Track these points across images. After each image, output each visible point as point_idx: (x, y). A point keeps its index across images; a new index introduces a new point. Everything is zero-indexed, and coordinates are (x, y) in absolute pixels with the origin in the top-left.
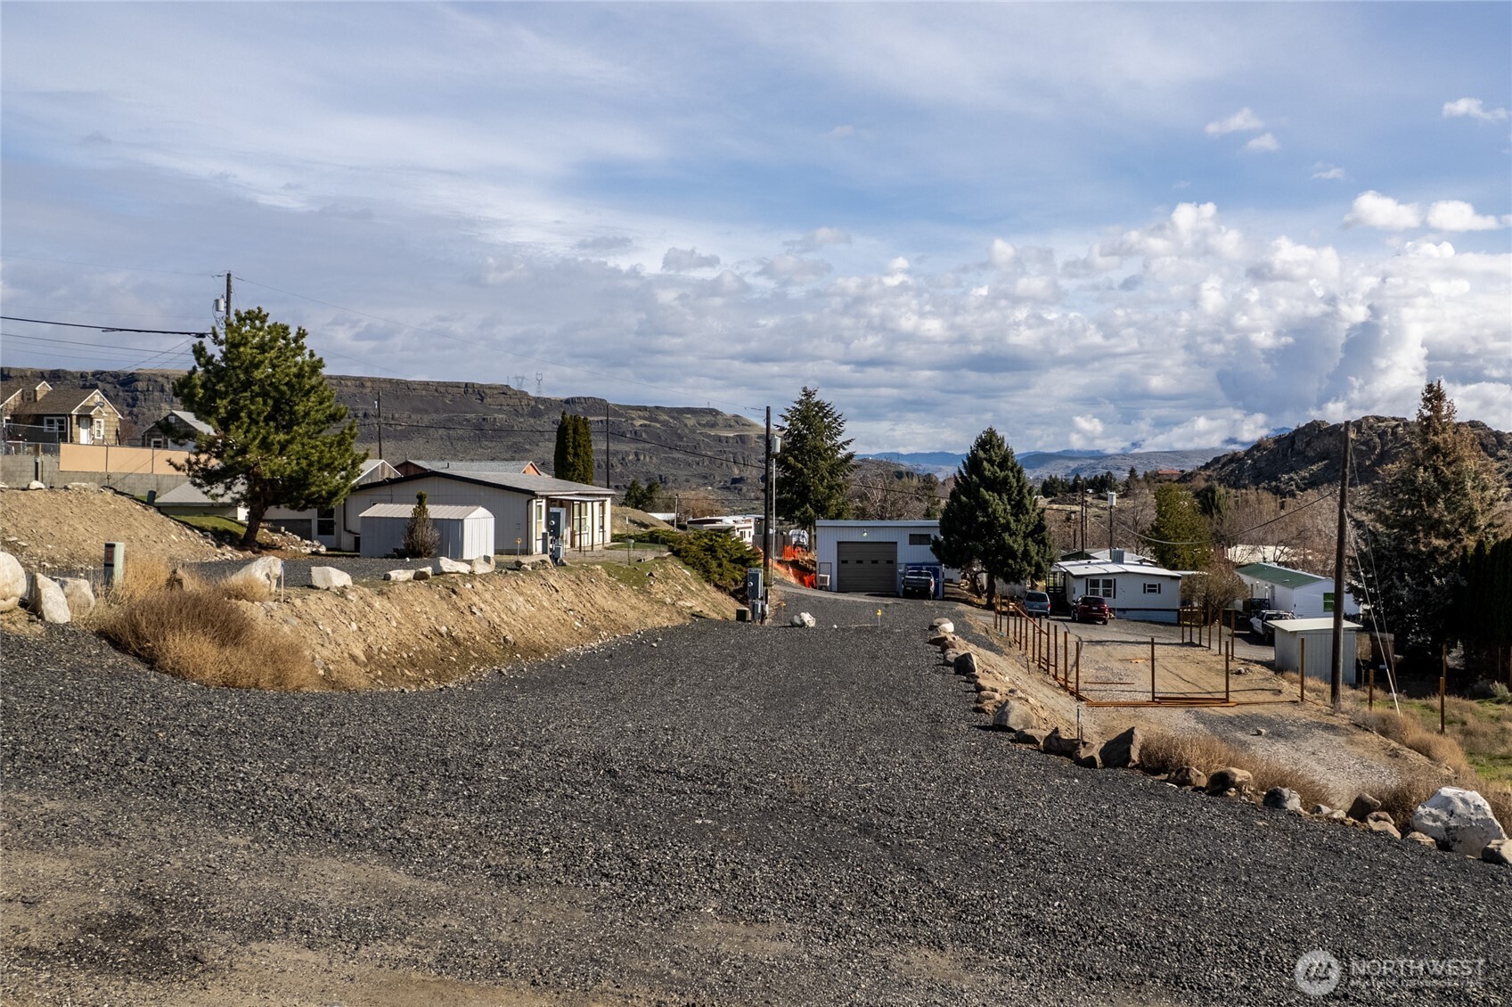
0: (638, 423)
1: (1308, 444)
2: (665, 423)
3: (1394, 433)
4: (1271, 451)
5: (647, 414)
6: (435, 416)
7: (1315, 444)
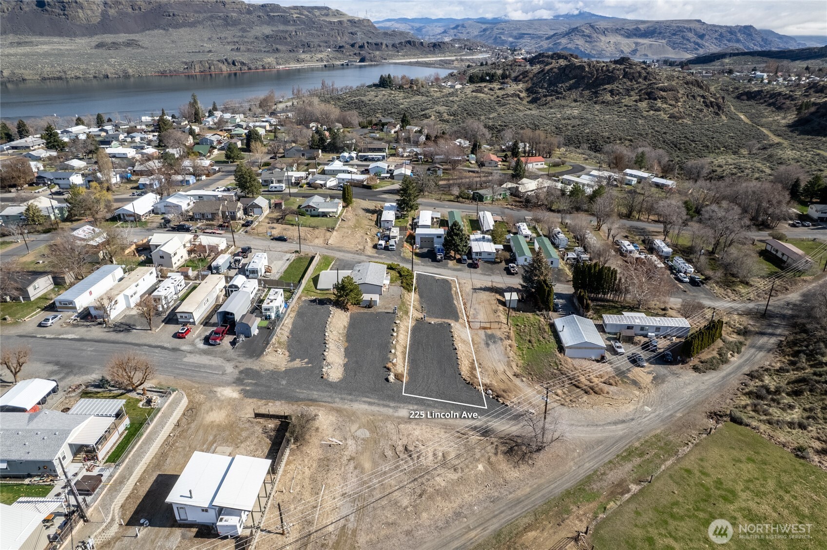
0: (295, 16)
1: (570, 72)
2: (307, 16)
3: (602, 70)
4: (556, 73)
5: (298, 11)
6: (205, 15)
7: (572, 72)
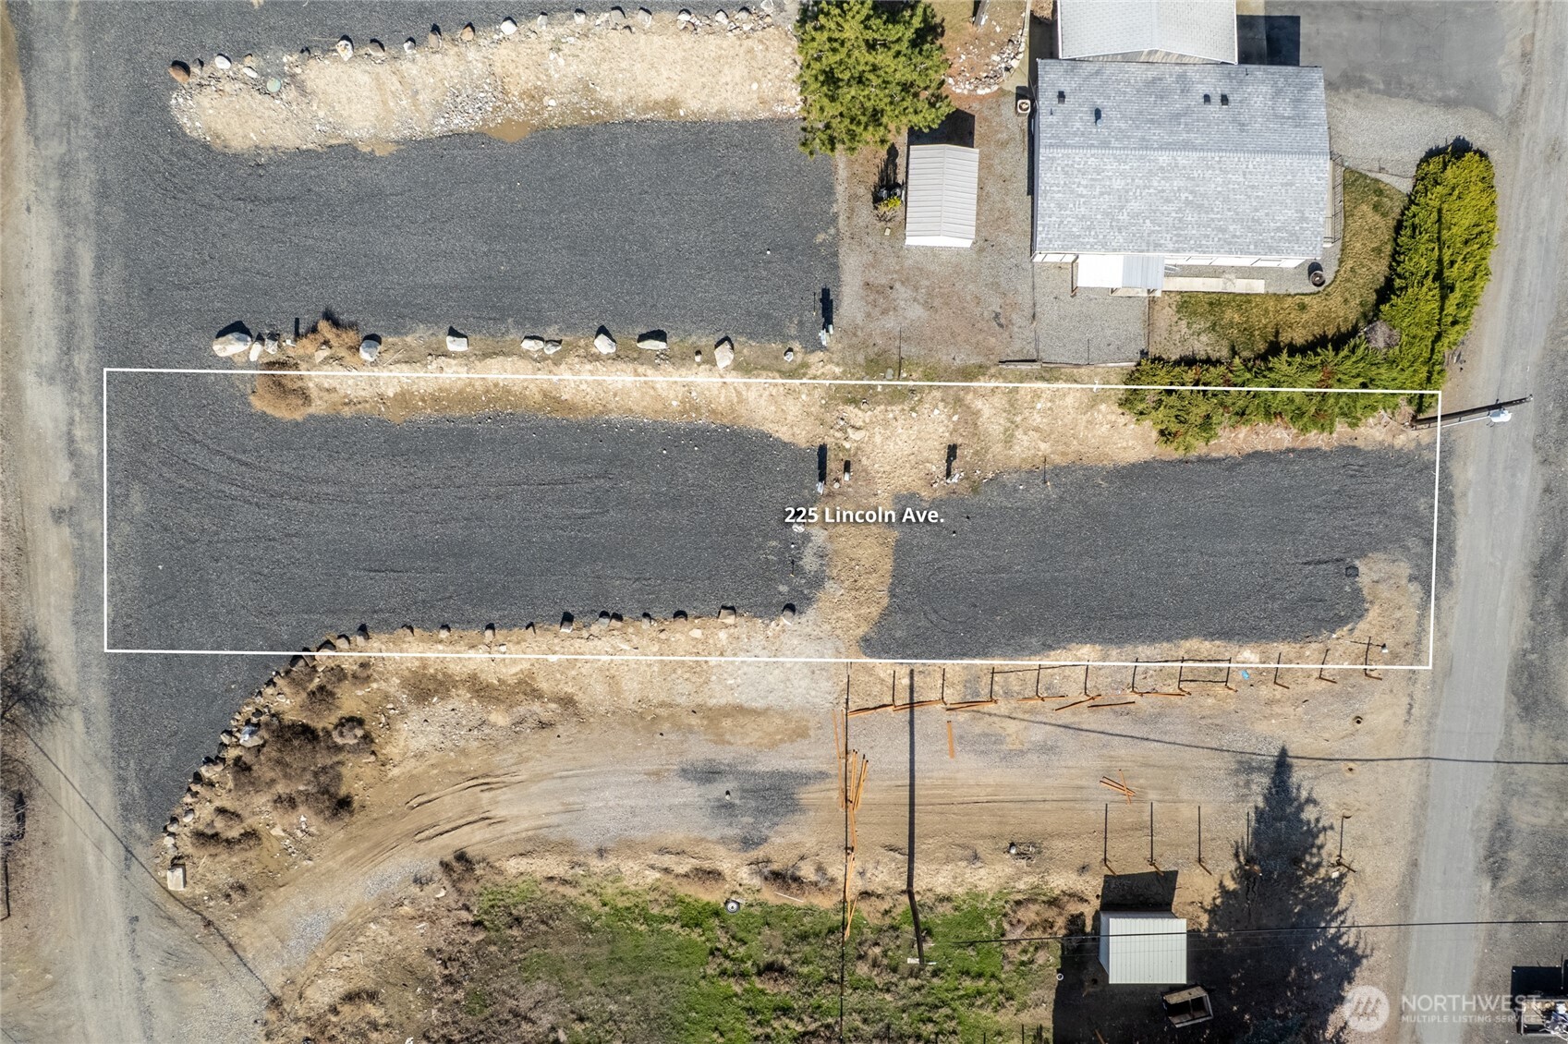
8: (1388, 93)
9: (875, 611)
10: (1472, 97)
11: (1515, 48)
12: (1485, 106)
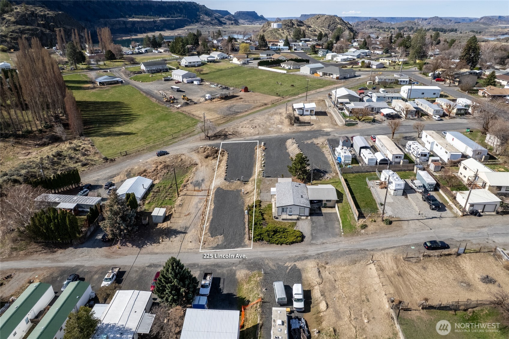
8: (312, 227)
9: (224, 188)
10: (313, 237)
11: (325, 241)
12: (313, 239)
